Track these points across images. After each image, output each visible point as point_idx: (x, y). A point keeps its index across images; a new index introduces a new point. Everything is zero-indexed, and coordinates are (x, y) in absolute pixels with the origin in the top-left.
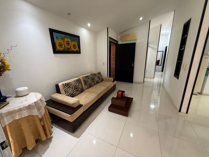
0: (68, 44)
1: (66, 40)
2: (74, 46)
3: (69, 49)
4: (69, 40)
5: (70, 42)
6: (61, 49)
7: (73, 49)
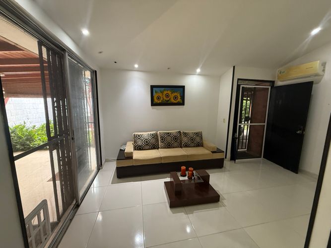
0: (167, 96)
1: (165, 93)
2: (175, 98)
3: (168, 100)
4: (169, 92)
5: (170, 94)
6: (158, 102)
7: (173, 101)
